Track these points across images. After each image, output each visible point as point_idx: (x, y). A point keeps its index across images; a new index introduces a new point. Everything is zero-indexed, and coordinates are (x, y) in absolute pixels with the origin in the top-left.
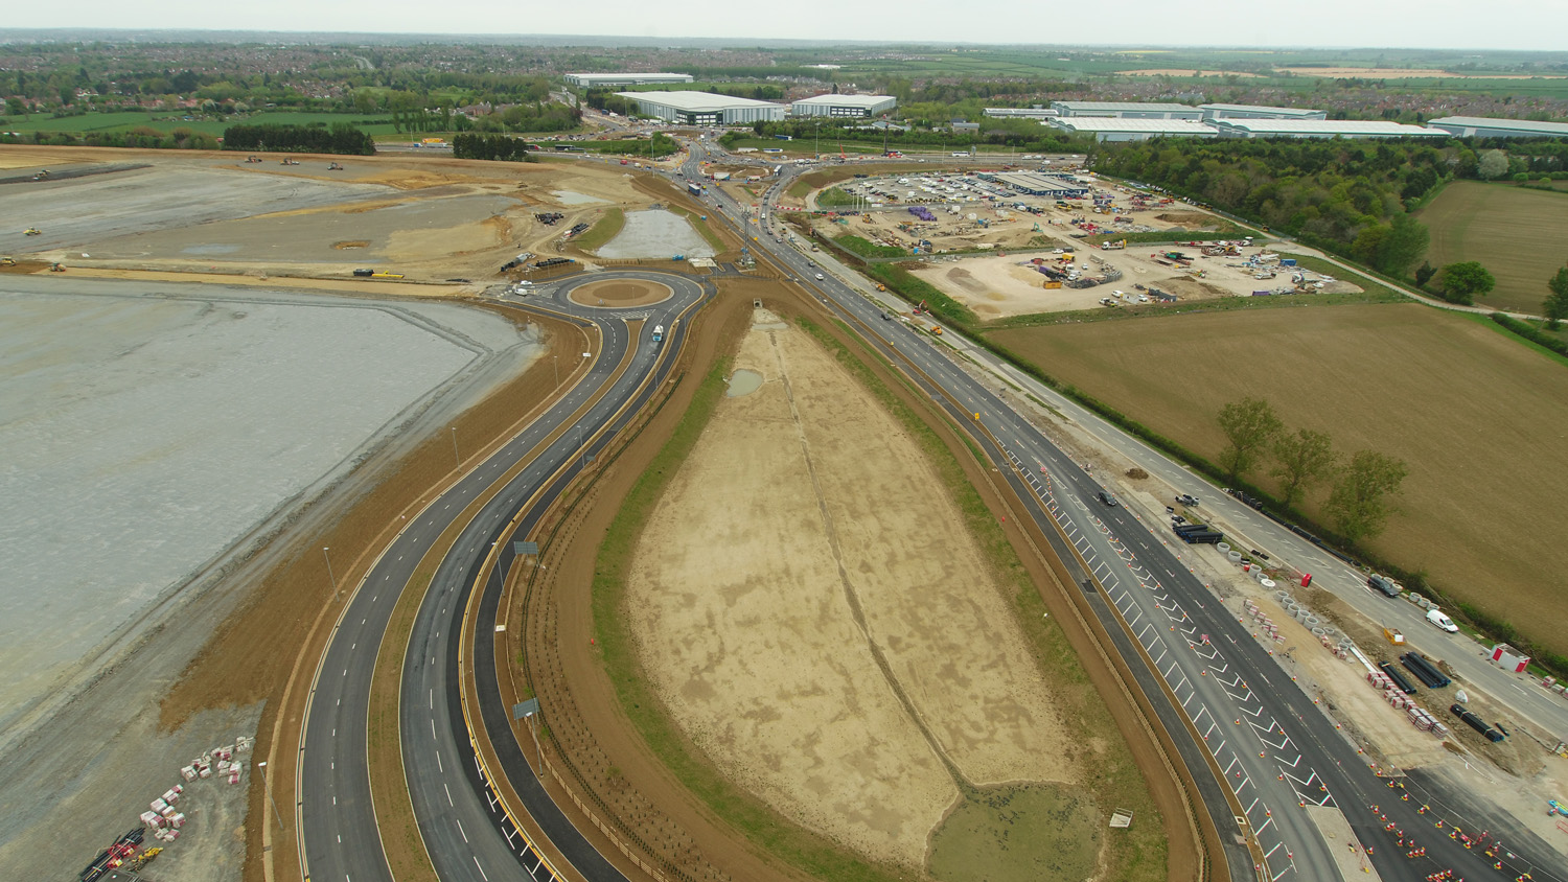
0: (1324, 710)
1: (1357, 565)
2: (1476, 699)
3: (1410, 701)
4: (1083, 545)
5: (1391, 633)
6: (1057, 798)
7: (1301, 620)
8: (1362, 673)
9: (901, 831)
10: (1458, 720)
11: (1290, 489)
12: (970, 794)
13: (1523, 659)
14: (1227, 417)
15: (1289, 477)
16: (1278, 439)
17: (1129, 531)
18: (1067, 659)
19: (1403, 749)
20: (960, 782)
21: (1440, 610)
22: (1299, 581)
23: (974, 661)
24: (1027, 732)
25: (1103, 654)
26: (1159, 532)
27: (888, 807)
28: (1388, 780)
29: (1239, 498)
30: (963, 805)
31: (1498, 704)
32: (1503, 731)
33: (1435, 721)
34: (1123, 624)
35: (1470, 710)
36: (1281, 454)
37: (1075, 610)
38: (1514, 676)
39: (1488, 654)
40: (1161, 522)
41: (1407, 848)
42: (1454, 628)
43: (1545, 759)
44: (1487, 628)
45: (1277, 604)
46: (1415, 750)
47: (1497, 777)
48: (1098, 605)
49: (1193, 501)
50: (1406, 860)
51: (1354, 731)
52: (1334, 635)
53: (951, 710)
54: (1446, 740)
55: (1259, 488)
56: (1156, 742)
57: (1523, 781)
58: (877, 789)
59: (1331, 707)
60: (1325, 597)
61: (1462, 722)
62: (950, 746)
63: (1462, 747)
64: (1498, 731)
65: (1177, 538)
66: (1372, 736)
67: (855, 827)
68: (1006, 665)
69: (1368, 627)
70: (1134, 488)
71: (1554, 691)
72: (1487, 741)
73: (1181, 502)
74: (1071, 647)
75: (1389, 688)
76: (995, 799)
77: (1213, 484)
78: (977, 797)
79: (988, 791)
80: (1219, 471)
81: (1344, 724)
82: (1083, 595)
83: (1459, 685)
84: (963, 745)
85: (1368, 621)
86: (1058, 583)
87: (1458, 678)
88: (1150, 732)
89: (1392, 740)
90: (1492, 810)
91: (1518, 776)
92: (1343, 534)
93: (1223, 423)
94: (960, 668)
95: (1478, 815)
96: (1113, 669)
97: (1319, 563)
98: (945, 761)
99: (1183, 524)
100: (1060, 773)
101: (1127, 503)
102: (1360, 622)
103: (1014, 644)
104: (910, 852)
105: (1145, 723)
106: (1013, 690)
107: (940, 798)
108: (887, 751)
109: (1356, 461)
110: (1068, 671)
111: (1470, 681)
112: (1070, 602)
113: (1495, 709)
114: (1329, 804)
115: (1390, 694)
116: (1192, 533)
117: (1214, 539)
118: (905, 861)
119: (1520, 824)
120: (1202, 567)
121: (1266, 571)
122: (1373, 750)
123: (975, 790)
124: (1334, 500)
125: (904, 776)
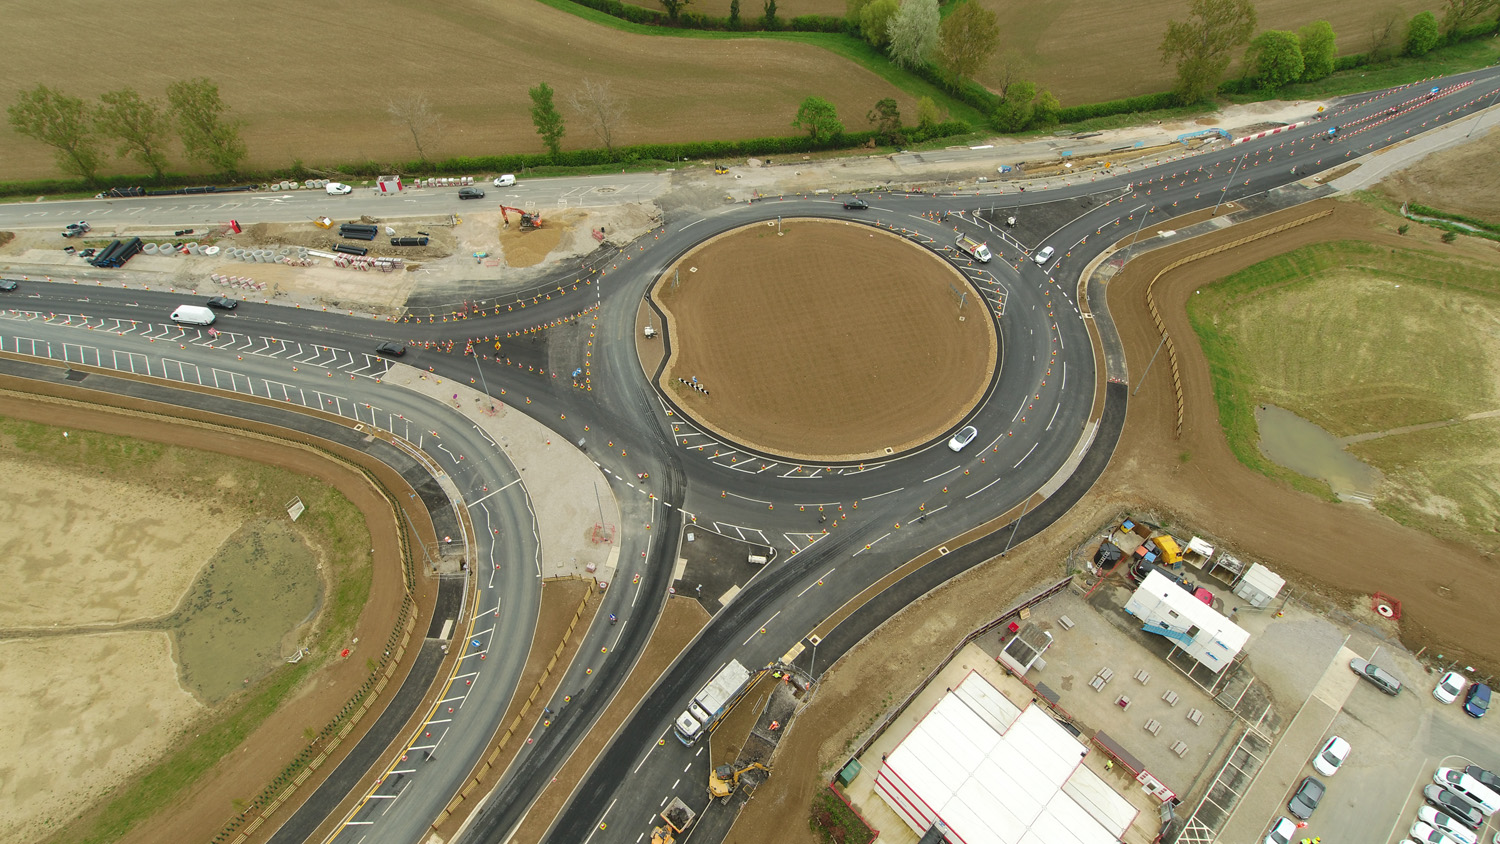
0: (333, 310)
1: (256, 187)
2: (398, 226)
3: (370, 259)
4: (25, 346)
5: (320, 222)
6: (241, 547)
7: (262, 260)
8: (331, 265)
9: (155, 712)
10: (401, 248)
11: (149, 158)
12: (175, 622)
13: (396, 179)
14: (23, 123)
15: (137, 148)
16: (92, 117)
17: (56, 298)
18: (130, 449)
19: (393, 292)
20: (158, 625)
21: (331, 181)
22: (231, 231)
23: (47, 534)
24: (163, 533)
25: (154, 417)
26: (84, 278)
27: (120, 714)
28: (403, 319)
29: (118, 196)
30: (181, 635)
31: (409, 219)
32: (424, 234)
33: (391, 259)
34: (141, 378)
35: (401, 236)
36: (109, 131)
37: (87, 405)
38: (400, 195)
39: (378, 191)
40: (75, 268)
41: (444, 348)
42: (348, 188)
43: (454, 233)
44: (361, 173)
45: (235, 262)
46: (398, 287)
47: (443, 265)
48: (103, 384)
49: (82, 227)
50: (449, 356)
51: (361, 308)
52: (291, 253)
53: (78, 591)
54: (406, 266)
55: (125, 175)
56: (261, 437)
57: (455, 255)
58: (91, 718)
59: (336, 304)
60: (259, 229)
61: (403, 248)
62: (114, 614)
63: (416, 263)
64: (423, 236)
65: (105, 271)
66: (373, 301)
67: (112, 763)
68: (81, 507)
69: (304, 229)
70: (12, 254)
71: (425, 187)
72: (423, 247)
73: (71, 236)
74: (121, 437)
75: (353, 261)
76: (199, 602)
77: (82, 198)
78: (184, 617)
79: (187, 604)
80: (73, 182)
81: (351, 308)
82: (79, 387)
83: (383, 225)
84: (123, 601)
85: (300, 224)
86: (42, 398)
87: (378, 221)
88: (251, 435)
89: (384, 293)
90: (457, 286)
91: (451, 255)
92: (224, 170)
93: (25, 131)
94: (40, 553)
95: (454, 295)
96: (174, 420)
97: (230, 206)
98: (125, 628)
99: (96, 254)
100: (223, 529)
101: (24, 274)
102: (296, 230)
103: (68, 485)
104: (183, 713)
105: (240, 432)
106: (113, 517)
107: (156, 653)
108: (63, 684)
109: (173, 100)
110: (141, 457)
111: (385, 217)
112: (75, 404)
113: (410, 224)
114: (390, 365)
115: (356, 264)
116: (113, 256)
117: (135, 247)
118: (186, 723)
119: (473, 281)
120: (151, 278)
121: (201, 242)
122: (380, 309)
123: (177, 616)
124: (191, 146)
125: (106, 680)
